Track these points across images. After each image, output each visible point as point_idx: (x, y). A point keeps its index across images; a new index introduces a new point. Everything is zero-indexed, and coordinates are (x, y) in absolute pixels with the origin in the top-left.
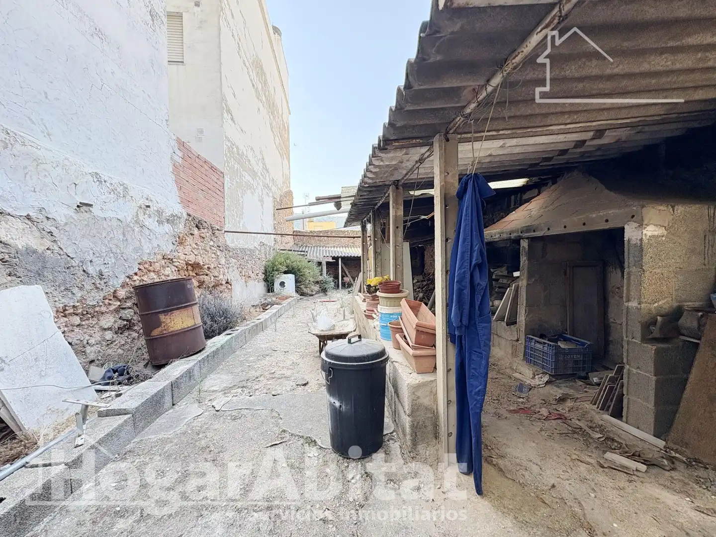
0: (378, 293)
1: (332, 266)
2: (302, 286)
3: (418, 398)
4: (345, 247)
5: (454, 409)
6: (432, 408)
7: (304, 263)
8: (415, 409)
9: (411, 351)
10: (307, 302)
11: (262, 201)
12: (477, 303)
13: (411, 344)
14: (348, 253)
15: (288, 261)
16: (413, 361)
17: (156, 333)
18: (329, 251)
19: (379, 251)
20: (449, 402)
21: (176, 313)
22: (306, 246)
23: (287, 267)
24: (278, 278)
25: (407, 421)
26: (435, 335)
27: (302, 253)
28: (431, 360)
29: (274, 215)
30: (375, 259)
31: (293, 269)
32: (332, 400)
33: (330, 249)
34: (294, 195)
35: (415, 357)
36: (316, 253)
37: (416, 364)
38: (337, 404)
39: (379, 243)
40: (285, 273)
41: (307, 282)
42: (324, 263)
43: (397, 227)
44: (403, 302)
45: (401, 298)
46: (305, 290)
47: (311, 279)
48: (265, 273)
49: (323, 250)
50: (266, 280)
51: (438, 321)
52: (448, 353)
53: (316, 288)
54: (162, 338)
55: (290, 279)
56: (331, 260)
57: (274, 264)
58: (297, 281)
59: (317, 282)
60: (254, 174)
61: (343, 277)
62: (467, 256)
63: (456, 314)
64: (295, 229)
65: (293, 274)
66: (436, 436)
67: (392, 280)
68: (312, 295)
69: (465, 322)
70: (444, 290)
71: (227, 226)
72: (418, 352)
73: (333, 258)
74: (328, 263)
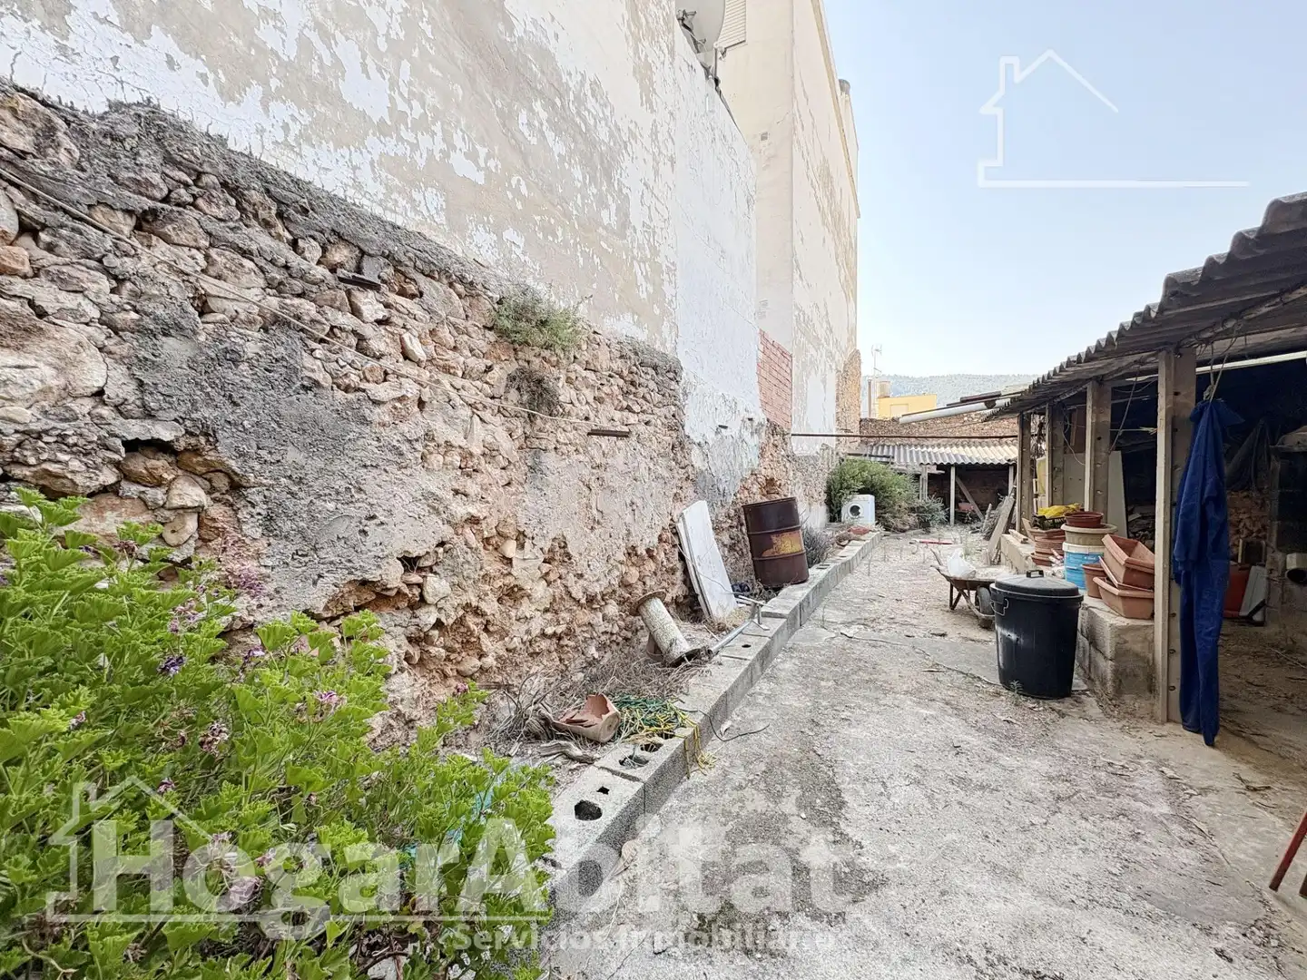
0: (1063, 527)
1: (938, 482)
2: (886, 515)
3: (1126, 642)
4: (963, 446)
5: (1177, 661)
6: (1145, 657)
7: (890, 477)
8: (1120, 654)
9: (1116, 592)
10: (894, 542)
11: (824, 381)
12: (1210, 539)
13: (1116, 583)
14: (970, 458)
15: (865, 474)
16: (1119, 603)
17: (767, 554)
18: (929, 453)
19: (1059, 465)
20: (1171, 652)
21: (786, 535)
22: (883, 446)
23: (864, 482)
24: (849, 500)
25: (1107, 667)
26: (1153, 575)
27: (884, 460)
28: (1147, 604)
29: (837, 398)
30: (1052, 478)
31: (873, 486)
32: (1006, 633)
33: (930, 449)
34: (862, 358)
35: (1123, 597)
36: (905, 459)
37: (1124, 605)
38: (1013, 637)
39: (1059, 453)
40: (861, 492)
41: (896, 508)
42: (925, 476)
43: (1099, 439)
44: (1107, 539)
45: (1103, 535)
46: (892, 520)
47: (904, 504)
48: (829, 491)
49: (917, 453)
50: (829, 502)
51: (1158, 559)
52: (1172, 596)
53: (912, 519)
54: (772, 560)
55: (867, 503)
56: (934, 470)
57: (842, 480)
58: (877, 507)
59: (913, 510)
60: (817, 342)
61: (957, 501)
62: (1198, 489)
63: (1180, 549)
64: (862, 417)
65: (872, 494)
66: (1152, 689)
67: (1087, 509)
68: (904, 531)
69: (1192, 557)
70: (1168, 525)
71: (795, 426)
72: (1127, 593)
73: (940, 467)
74: (931, 476)
